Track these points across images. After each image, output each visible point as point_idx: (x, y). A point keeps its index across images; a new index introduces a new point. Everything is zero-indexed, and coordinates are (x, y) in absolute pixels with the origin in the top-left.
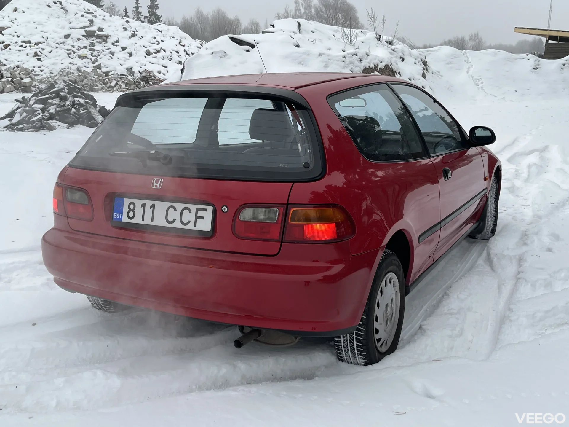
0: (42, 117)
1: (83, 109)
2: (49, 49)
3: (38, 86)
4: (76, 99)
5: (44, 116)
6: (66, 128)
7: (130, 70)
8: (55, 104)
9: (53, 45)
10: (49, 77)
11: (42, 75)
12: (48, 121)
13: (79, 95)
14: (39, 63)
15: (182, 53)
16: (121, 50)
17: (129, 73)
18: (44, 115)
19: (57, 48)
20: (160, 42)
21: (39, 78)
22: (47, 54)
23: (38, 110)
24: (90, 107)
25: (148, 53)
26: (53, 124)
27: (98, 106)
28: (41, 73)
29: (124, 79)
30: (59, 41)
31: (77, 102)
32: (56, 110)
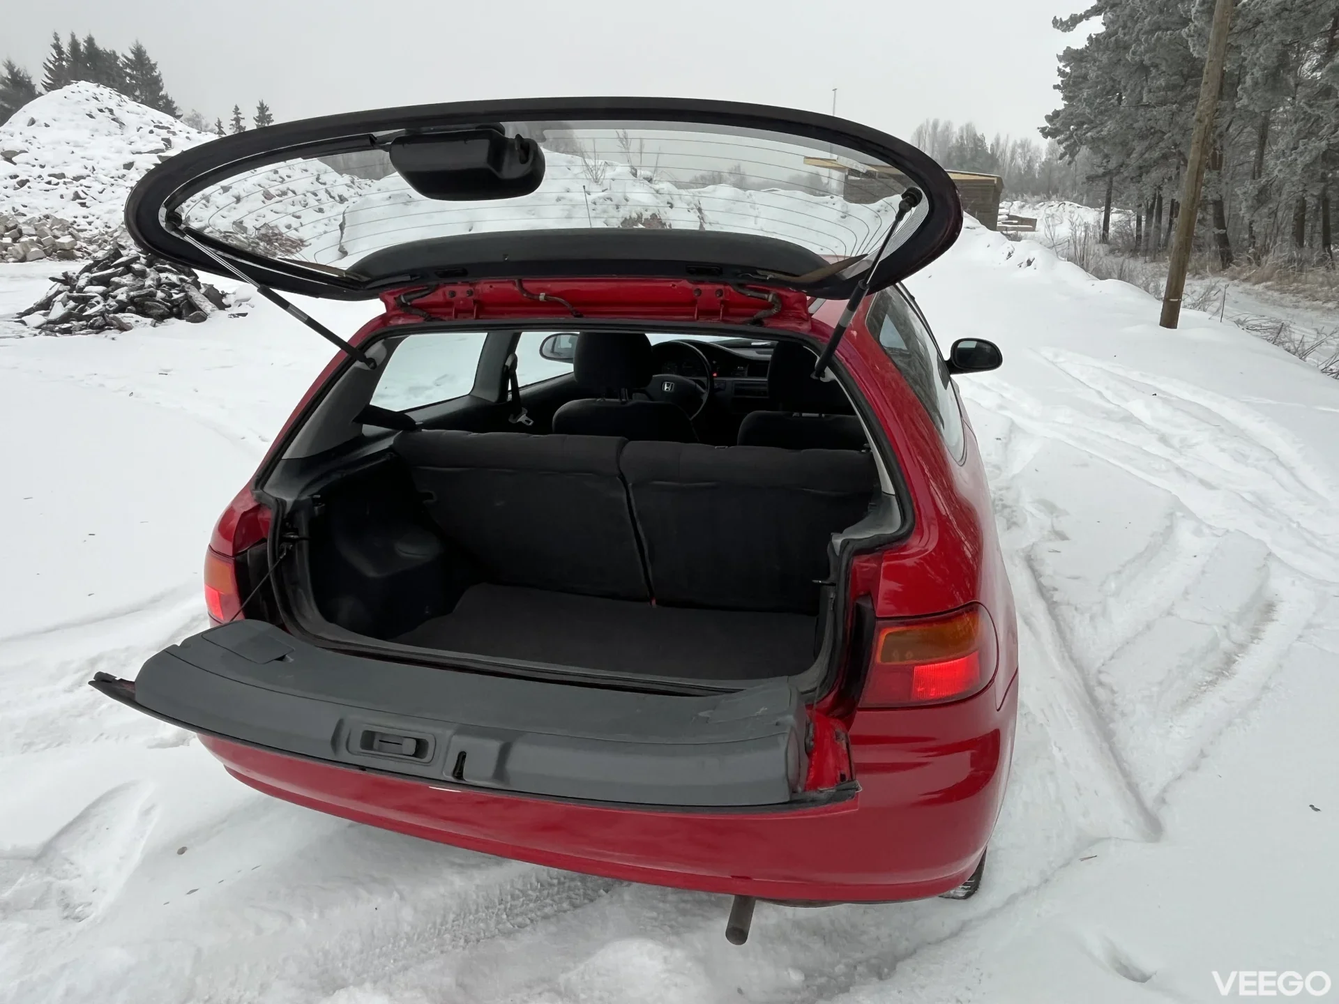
0: (104, 308)
1: (176, 291)
2: (100, 187)
3: (85, 248)
4: (163, 275)
5: (107, 307)
6: (151, 325)
7: (239, 224)
8: (125, 285)
9: (107, 180)
10: (104, 233)
11: (91, 230)
12: (117, 315)
13: (166, 268)
14: (84, 211)
15: (323, 195)
16: (221, 191)
17: (238, 229)
18: (108, 305)
19: (113, 185)
20: (286, 178)
21: (86, 235)
22: (97, 195)
23: (95, 296)
24: (189, 288)
25: (268, 196)
26: (125, 320)
27: (202, 286)
28: (88, 227)
29: (230, 238)
30: (114, 173)
31: (164, 280)
32: (128, 295)
